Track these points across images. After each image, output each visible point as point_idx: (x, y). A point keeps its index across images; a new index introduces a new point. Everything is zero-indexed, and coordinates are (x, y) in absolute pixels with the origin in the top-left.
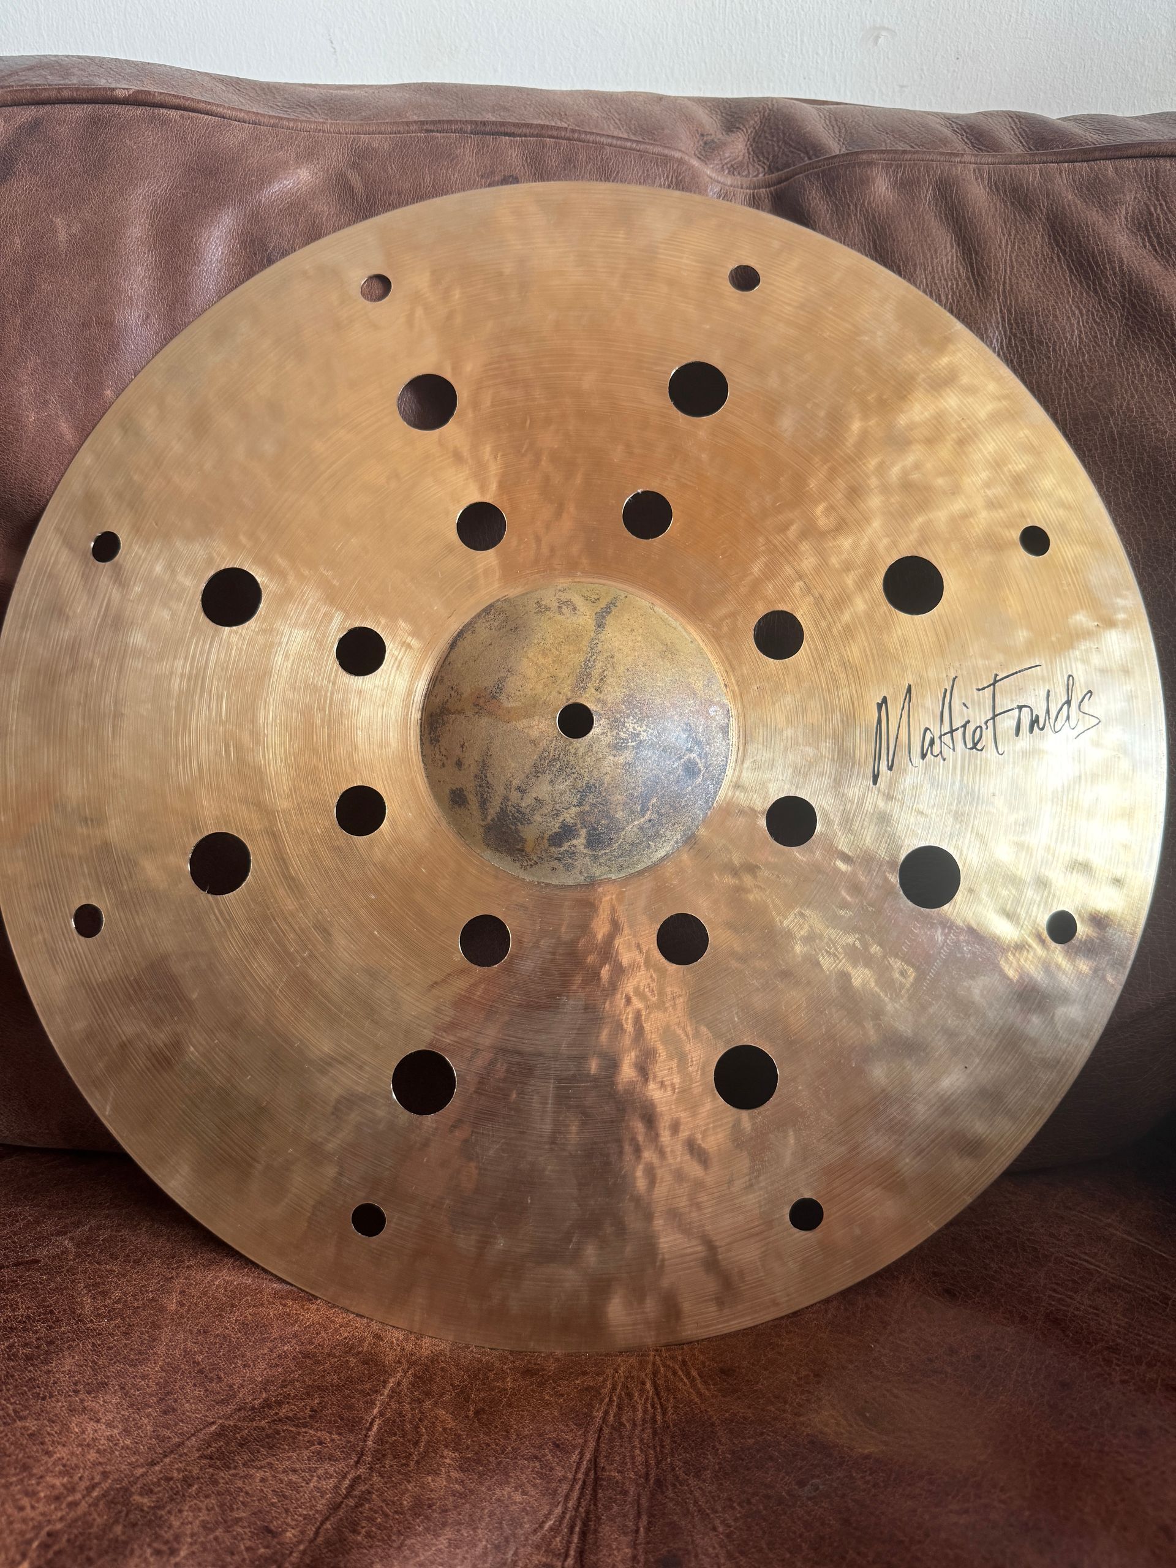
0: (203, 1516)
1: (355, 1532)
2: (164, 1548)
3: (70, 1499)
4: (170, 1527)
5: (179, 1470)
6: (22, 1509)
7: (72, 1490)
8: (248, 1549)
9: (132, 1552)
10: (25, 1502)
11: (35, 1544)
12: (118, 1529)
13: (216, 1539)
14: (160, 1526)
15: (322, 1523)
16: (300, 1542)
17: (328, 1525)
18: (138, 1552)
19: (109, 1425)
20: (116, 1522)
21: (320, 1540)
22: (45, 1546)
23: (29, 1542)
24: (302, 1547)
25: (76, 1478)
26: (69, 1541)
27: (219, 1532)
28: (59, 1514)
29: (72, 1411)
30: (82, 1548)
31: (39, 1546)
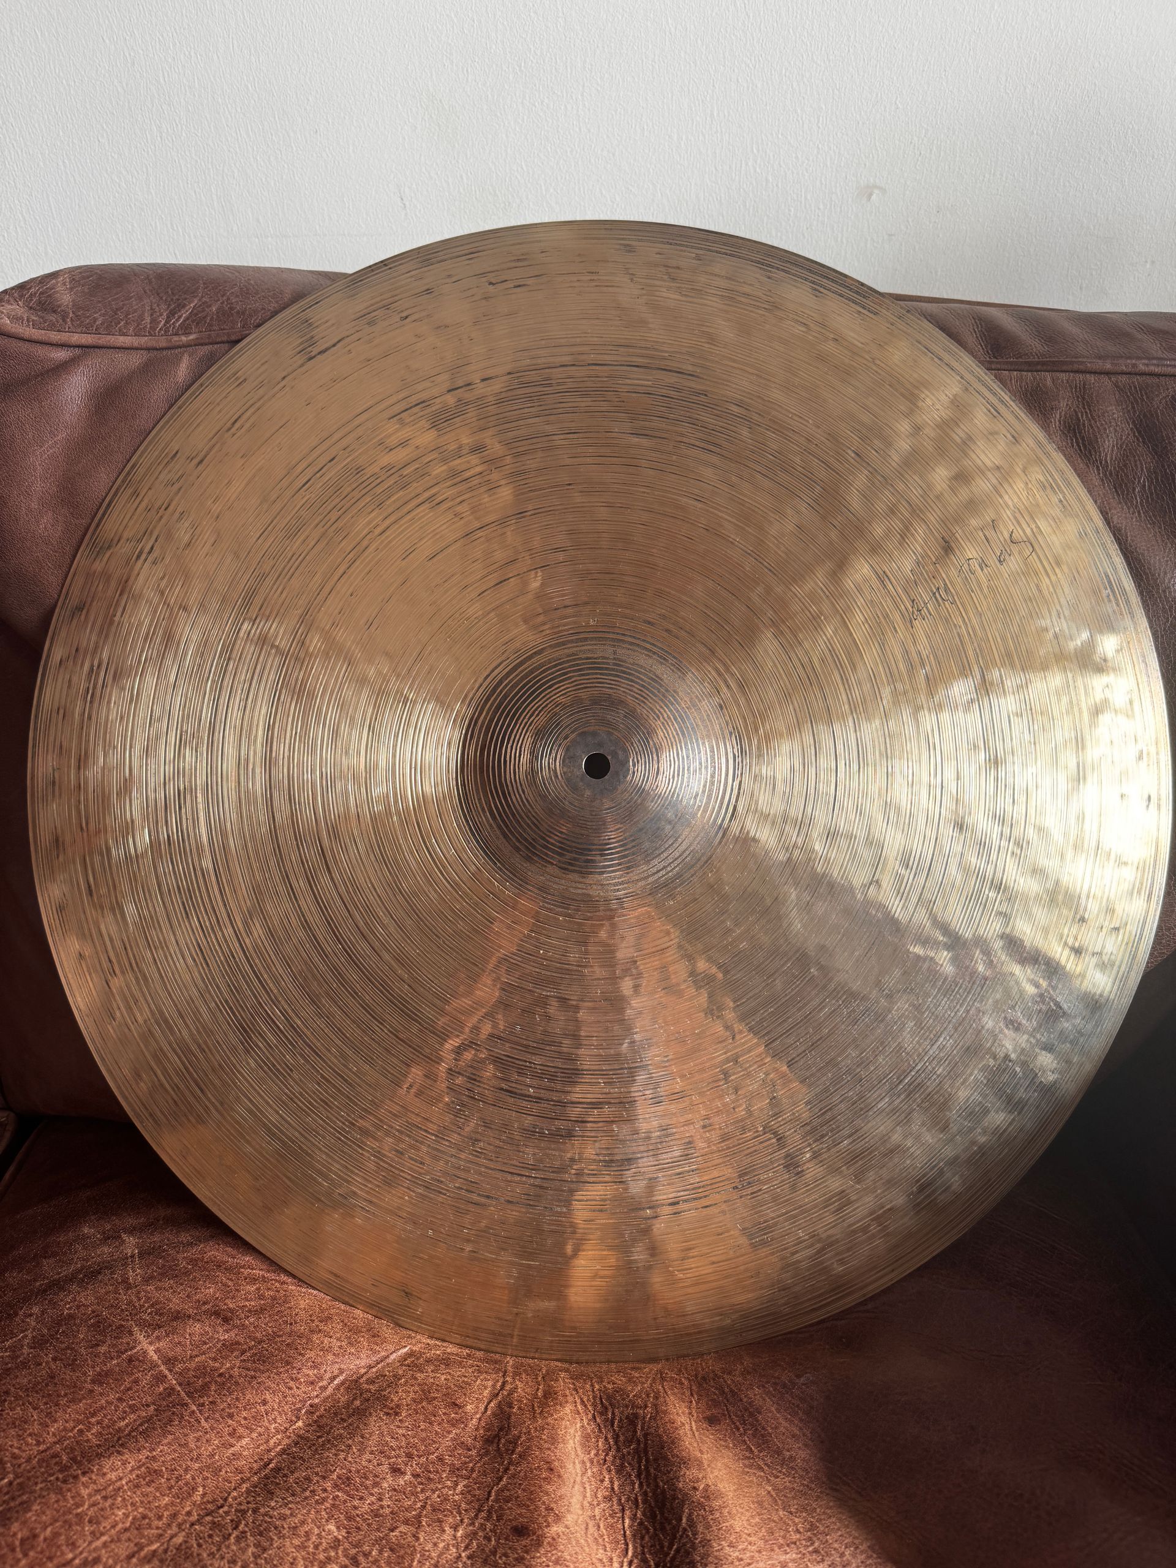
0: (412, 1395)
1: (511, 1407)
2: (391, 1412)
3: (320, 1384)
4: (392, 1400)
5: (389, 1371)
6: (290, 1388)
7: (321, 1378)
8: (444, 1414)
9: (370, 1414)
10: (292, 1384)
11: (303, 1411)
12: (357, 1403)
13: (423, 1407)
14: (386, 1400)
15: (489, 1403)
16: (476, 1413)
17: (492, 1404)
18: (374, 1414)
19: (338, 1339)
20: (355, 1399)
21: (489, 1412)
22: (310, 1413)
23: (299, 1410)
24: (478, 1416)
25: (322, 1371)
26: (325, 1410)
27: (424, 1404)
28: (315, 1393)
29: (312, 1331)
30: (336, 1414)
31: (306, 1412)
